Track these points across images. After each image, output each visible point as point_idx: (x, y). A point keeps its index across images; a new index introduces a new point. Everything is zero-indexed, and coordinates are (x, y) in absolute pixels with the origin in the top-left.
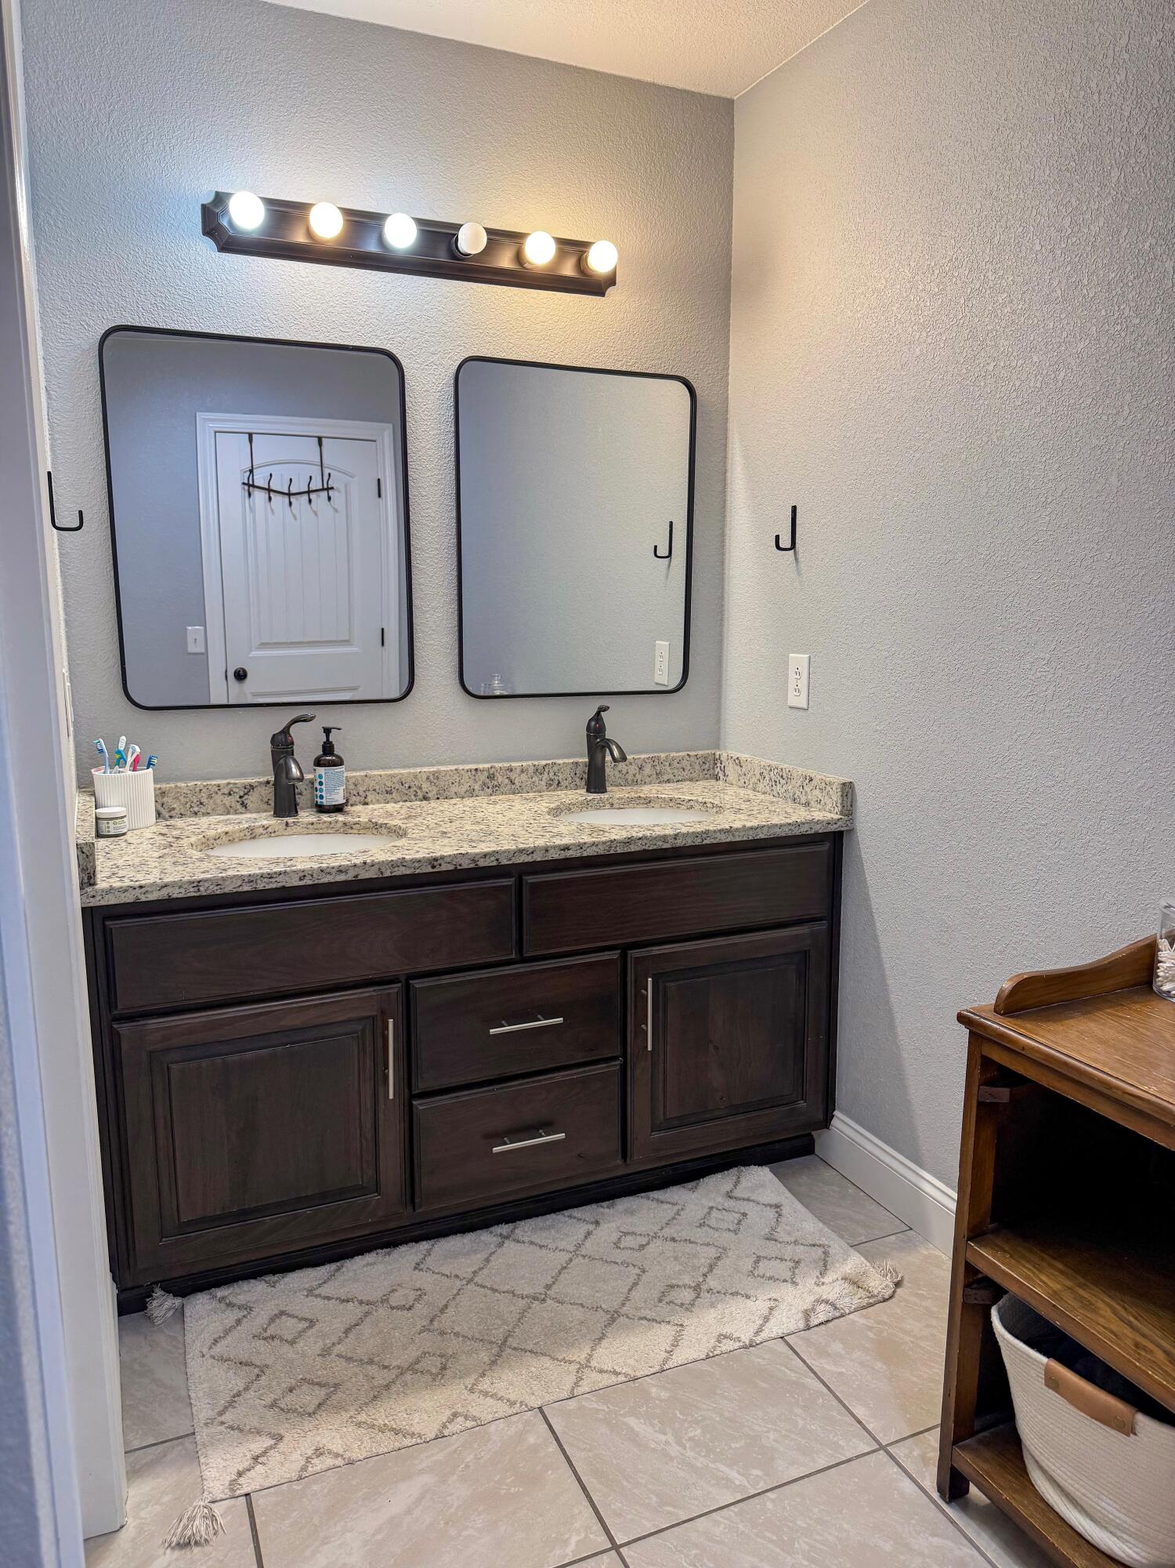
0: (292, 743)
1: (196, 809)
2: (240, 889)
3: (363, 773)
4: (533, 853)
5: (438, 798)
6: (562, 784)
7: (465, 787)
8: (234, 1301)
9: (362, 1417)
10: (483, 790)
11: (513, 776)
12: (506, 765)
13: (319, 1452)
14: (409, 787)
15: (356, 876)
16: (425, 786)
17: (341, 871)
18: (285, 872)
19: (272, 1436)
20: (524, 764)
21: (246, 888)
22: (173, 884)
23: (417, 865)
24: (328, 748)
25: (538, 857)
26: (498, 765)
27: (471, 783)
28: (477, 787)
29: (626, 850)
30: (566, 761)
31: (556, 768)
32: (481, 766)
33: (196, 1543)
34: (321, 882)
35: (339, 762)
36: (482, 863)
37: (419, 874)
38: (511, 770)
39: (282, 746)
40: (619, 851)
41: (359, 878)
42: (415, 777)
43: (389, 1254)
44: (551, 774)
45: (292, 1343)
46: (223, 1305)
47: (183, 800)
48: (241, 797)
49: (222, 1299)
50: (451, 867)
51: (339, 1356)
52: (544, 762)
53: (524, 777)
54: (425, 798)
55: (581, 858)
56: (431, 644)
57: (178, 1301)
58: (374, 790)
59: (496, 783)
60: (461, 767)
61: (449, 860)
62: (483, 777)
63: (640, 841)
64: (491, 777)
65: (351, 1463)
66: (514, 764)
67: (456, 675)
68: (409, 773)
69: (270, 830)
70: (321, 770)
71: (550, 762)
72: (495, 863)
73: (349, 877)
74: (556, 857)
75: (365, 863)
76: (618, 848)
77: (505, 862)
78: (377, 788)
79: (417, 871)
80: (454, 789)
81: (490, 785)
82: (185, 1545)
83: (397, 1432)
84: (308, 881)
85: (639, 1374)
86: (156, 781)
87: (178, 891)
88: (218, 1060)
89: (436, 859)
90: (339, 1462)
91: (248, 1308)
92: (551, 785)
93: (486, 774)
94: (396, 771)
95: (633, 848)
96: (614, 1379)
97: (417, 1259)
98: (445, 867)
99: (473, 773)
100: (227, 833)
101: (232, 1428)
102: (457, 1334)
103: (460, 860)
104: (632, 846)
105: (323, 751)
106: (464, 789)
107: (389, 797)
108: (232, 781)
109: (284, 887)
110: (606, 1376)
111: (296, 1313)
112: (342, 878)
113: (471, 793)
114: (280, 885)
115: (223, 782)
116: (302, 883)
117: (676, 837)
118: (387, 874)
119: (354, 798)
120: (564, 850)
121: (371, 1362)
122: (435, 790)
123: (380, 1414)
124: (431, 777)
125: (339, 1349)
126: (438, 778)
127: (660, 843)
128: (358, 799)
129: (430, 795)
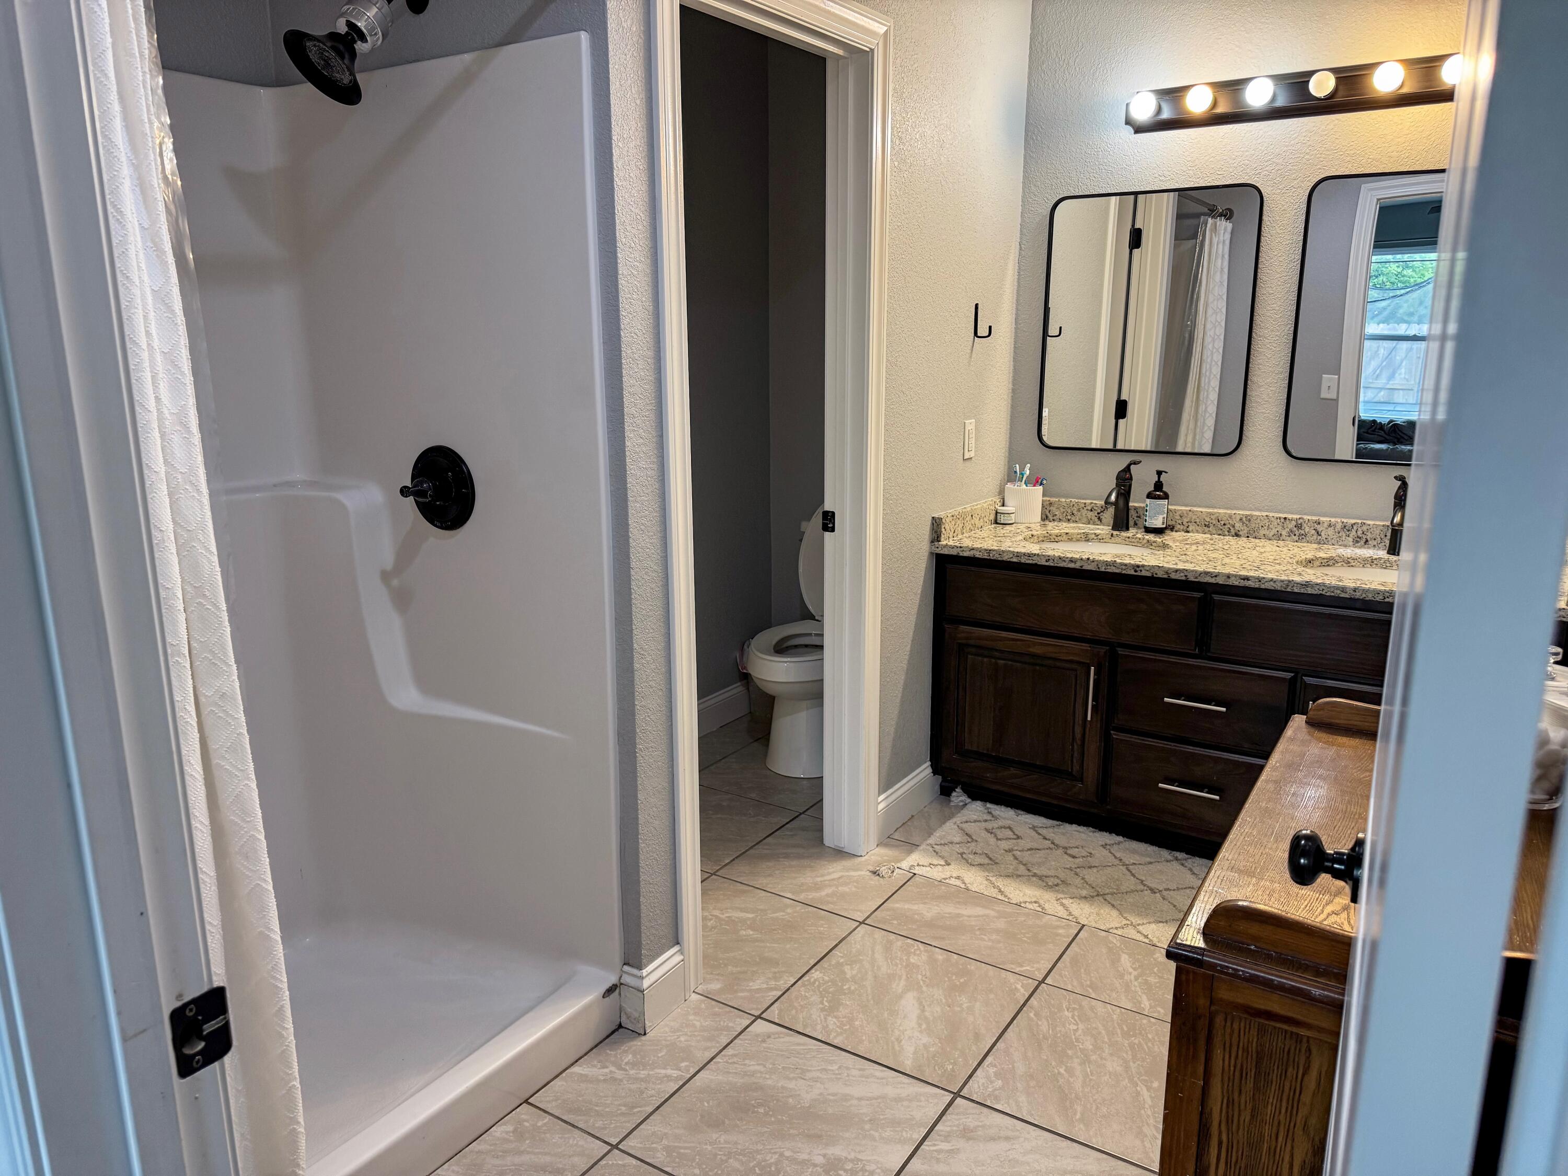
0: (1131, 479)
1: (1069, 517)
2: (1011, 560)
3: (1189, 508)
4: (1216, 576)
5: (1248, 537)
6: (1370, 542)
7: (1274, 531)
8: (993, 812)
9: (993, 879)
10: (1289, 536)
11: (1320, 528)
12: (1315, 518)
13: (958, 878)
14: (1224, 524)
15: (1081, 567)
16: (1238, 526)
17: (1072, 561)
18: (1038, 555)
19: (946, 861)
20: (1333, 520)
21: (1015, 560)
22: (977, 549)
23: (1124, 567)
24: (1159, 486)
25: (1220, 581)
26: (1306, 517)
27: (1279, 528)
28: (1284, 533)
29: (1302, 591)
30: (1378, 523)
31: (1365, 528)
32: (1290, 516)
33: (878, 875)
34: (1058, 565)
35: (1166, 496)
36: (1173, 576)
37: (1124, 574)
38: (1319, 523)
39: (1124, 481)
40: (1296, 590)
41: (1084, 568)
42: (1230, 517)
43: (1094, 832)
44: (1360, 533)
45: (998, 839)
46: (986, 811)
47: (1062, 510)
48: (1098, 513)
49: (988, 808)
50: (1149, 574)
51: (1014, 855)
52: (1353, 521)
53: (1331, 531)
54: (1237, 535)
55: (1259, 589)
56: (1262, 413)
57: (969, 800)
58: (1195, 522)
59: (1302, 532)
60: (1271, 514)
61: (1148, 569)
62: (1291, 525)
63: (1318, 587)
64: (1299, 526)
65: (967, 889)
66: (1322, 519)
67: (1281, 439)
68: (1226, 513)
69: (1099, 537)
70: (1148, 501)
71: (1360, 521)
72: (1184, 578)
73: (1077, 566)
74: (1236, 583)
75: (1088, 559)
76: (1295, 588)
77: (1192, 579)
78: (1198, 520)
79: (1124, 572)
80: (1262, 532)
81: (1297, 533)
82: (874, 873)
83: (1000, 891)
84: (1051, 564)
85: (1159, 945)
86: (1044, 495)
87: (978, 553)
88: (993, 660)
89: (1138, 566)
90: (963, 886)
91: (995, 818)
92: (1357, 542)
93: (1294, 523)
94: (1216, 511)
95: (1309, 591)
96: (1142, 938)
97: (1108, 842)
98: (1144, 573)
99: (1282, 520)
100: (1067, 534)
101: (935, 851)
102: (1083, 879)
103: (1156, 571)
104: (1309, 589)
105: (1155, 487)
106: (1272, 533)
107: (1206, 529)
108: (1094, 502)
109: (1036, 564)
110: (1139, 935)
111: (1015, 831)
112: (1072, 565)
113: (1278, 537)
114: (1034, 562)
115: (1088, 501)
116: (1047, 564)
117: (1355, 590)
118: (1103, 569)
119: (1179, 526)
120: (1244, 579)
121: (1025, 865)
122: (1246, 530)
123: (1000, 883)
124: (1244, 519)
125: (1015, 852)
126: (1250, 520)
127: (1339, 592)
128: (1182, 527)
129: (1241, 533)
